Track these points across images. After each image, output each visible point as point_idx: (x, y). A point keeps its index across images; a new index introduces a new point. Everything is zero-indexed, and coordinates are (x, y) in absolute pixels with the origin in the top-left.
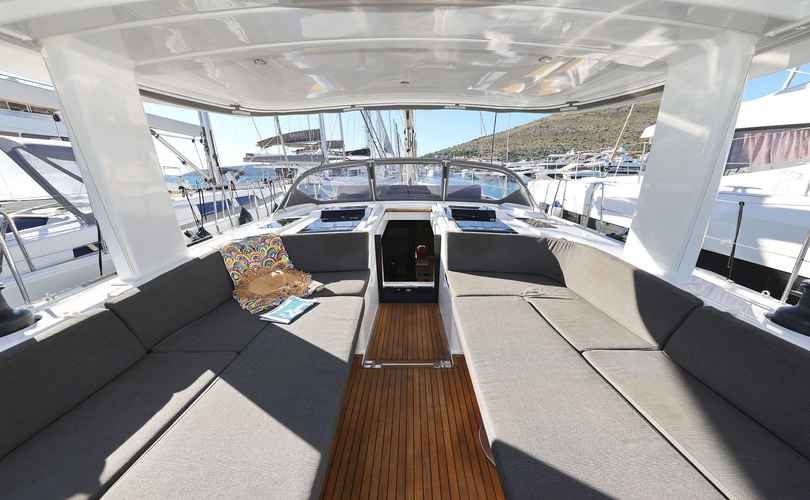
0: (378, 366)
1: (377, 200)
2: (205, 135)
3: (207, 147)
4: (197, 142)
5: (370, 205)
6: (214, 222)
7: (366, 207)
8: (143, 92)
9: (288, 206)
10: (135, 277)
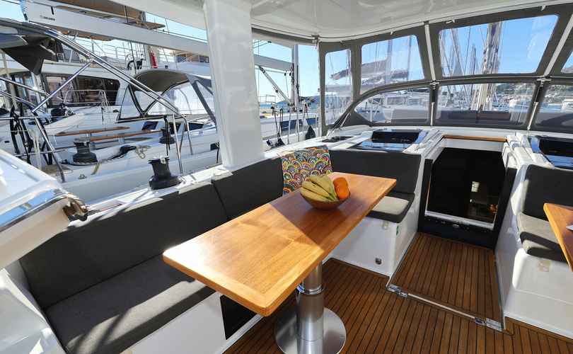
0: (404, 294)
1: (433, 125)
2: (293, 70)
3: (293, 78)
4: (288, 75)
5: (425, 129)
6: (286, 136)
7: (421, 131)
8: (254, 30)
9: (343, 126)
10: (230, 166)
